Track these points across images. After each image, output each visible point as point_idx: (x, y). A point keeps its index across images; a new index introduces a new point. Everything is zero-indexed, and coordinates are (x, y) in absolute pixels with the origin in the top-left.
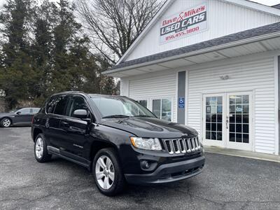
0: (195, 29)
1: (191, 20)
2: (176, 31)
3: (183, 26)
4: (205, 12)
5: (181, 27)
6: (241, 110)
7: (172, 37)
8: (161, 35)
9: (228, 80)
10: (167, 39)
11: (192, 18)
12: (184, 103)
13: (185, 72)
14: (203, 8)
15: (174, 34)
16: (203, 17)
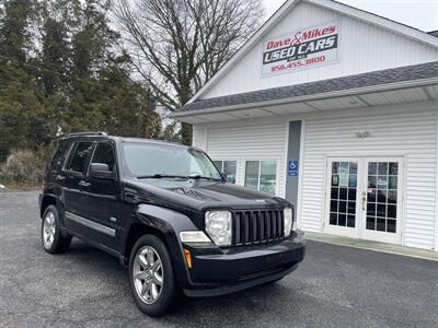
0: (320, 59)
1: (312, 44)
2: (288, 59)
3: (299, 52)
4: (336, 35)
5: (296, 55)
6: (386, 183)
7: (282, 67)
8: (264, 63)
9: (368, 139)
10: (273, 69)
11: (315, 42)
12: (296, 169)
13: (300, 122)
14: (332, 29)
15: (285, 63)
16: (332, 43)
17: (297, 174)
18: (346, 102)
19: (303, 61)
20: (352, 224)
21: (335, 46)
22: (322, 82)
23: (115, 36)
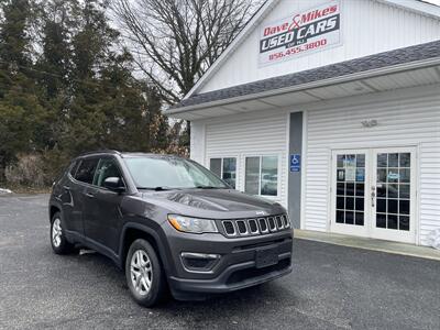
0: (321, 43)
1: (312, 27)
2: (286, 45)
3: (299, 37)
4: (338, 16)
5: (295, 40)
6: (398, 176)
7: (281, 55)
8: (262, 52)
9: (376, 128)
11: (315, 24)
12: (299, 164)
13: (301, 113)
14: (334, 9)
15: (283, 50)
16: (333, 24)
17: (299, 170)
18: (350, 88)
19: (303, 46)
20: (360, 222)
21: (337, 27)
22: (323, 68)
23: (115, 34)
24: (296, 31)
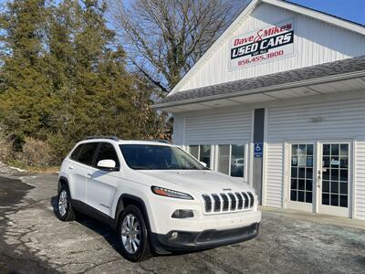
0: (279, 53)
1: (272, 40)
2: (252, 54)
3: (261, 48)
4: (292, 32)
6: (338, 163)
7: (247, 62)
8: (232, 58)
9: (321, 123)
10: (240, 63)
11: (275, 38)
12: (262, 151)
13: (263, 109)
14: (289, 27)
15: (250, 57)
16: (289, 39)
17: (262, 156)
18: (299, 91)
19: (265, 55)
21: (291, 41)
22: (280, 74)
23: (111, 35)
24: (259, 42)
